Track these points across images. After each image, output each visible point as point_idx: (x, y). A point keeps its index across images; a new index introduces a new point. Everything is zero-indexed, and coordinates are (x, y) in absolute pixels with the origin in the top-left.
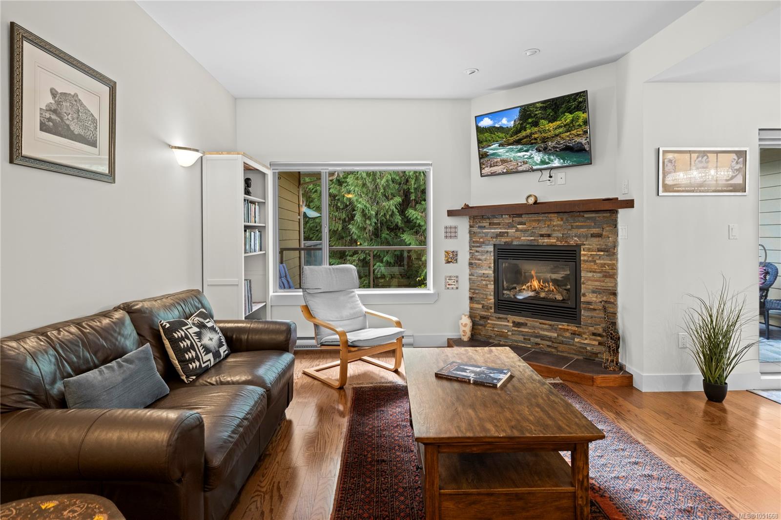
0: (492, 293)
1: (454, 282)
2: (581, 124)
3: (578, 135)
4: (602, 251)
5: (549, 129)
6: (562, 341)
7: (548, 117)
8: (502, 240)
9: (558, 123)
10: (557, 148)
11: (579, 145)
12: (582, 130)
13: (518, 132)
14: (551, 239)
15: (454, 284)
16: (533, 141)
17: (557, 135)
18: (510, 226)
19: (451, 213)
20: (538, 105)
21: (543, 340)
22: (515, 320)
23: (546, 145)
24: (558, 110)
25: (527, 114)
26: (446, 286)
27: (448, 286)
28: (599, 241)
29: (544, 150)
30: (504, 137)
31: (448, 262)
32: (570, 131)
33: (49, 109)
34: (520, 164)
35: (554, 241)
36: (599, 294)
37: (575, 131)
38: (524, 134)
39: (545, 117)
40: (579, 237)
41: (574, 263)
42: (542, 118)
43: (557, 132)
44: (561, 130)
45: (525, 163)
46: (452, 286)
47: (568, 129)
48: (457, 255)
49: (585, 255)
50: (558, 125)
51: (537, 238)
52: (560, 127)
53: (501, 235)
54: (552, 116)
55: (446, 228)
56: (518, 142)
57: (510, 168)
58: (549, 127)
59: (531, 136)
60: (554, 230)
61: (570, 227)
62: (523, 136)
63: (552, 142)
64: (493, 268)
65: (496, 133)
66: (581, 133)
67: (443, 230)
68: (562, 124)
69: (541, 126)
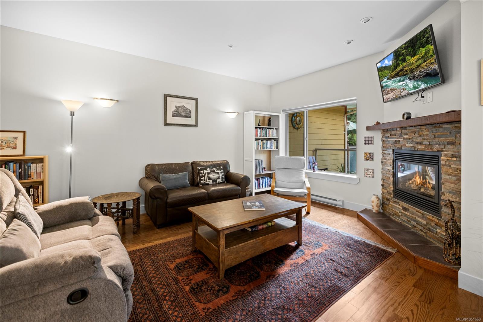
0: (392, 183)
1: (371, 173)
2: (432, 54)
3: (432, 63)
4: (456, 157)
5: (413, 62)
6: (429, 228)
7: (410, 53)
8: (397, 146)
9: (417, 57)
10: (420, 75)
11: (435, 71)
12: (434, 58)
13: (395, 68)
14: (422, 146)
15: (371, 174)
16: (405, 73)
17: (418, 66)
18: (401, 136)
19: (368, 128)
20: (403, 47)
21: (418, 224)
22: (403, 205)
23: (414, 74)
24: (415, 47)
25: (398, 55)
26: (365, 175)
27: (366, 175)
28: (453, 148)
29: (413, 78)
30: (389, 73)
31: (366, 160)
32: (426, 61)
33: (175, 111)
34: (401, 91)
35: (423, 147)
36: (454, 195)
37: (429, 60)
38: (399, 68)
39: (409, 54)
40: (439, 145)
41: (438, 166)
42: (406, 55)
43: (418, 63)
44: (420, 61)
45: (404, 89)
46: (370, 175)
47: (424, 60)
48: (373, 155)
49: (443, 160)
50: (418, 58)
51: (414, 145)
52: (419, 59)
53: (395, 142)
54: (412, 52)
55: (365, 138)
56: (397, 75)
57: (397, 94)
58: (412, 60)
59: (403, 69)
60: (424, 138)
61: (433, 136)
62: (399, 70)
63: (417, 72)
64: (392, 165)
65: (384, 71)
66: (433, 61)
67: (363, 139)
68: (420, 57)
69: (408, 61)
